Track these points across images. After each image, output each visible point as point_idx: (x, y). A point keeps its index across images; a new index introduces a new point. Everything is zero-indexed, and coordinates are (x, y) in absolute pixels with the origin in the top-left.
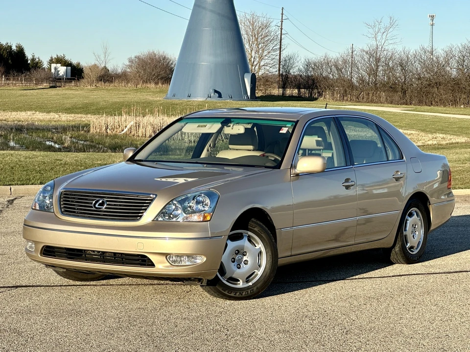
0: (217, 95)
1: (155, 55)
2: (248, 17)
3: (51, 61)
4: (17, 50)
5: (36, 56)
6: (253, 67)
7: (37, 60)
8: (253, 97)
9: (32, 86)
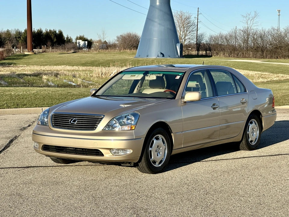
0: (162, 55)
1: (131, 34)
2: (179, 13)
3: (77, 39)
4: (59, 33)
5: (69, 36)
6: (182, 40)
7: (70, 38)
8: (182, 56)
9: (65, 52)
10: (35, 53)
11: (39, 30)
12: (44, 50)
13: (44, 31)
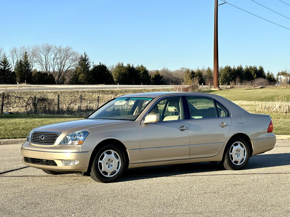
3: (279, 74)
4: (259, 69)
5: (270, 72)
7: (271, 74)
9: (253, 88)
10: (221, 89)
11: (239, 67)
12: (232, 86)
13: (244, 68)
